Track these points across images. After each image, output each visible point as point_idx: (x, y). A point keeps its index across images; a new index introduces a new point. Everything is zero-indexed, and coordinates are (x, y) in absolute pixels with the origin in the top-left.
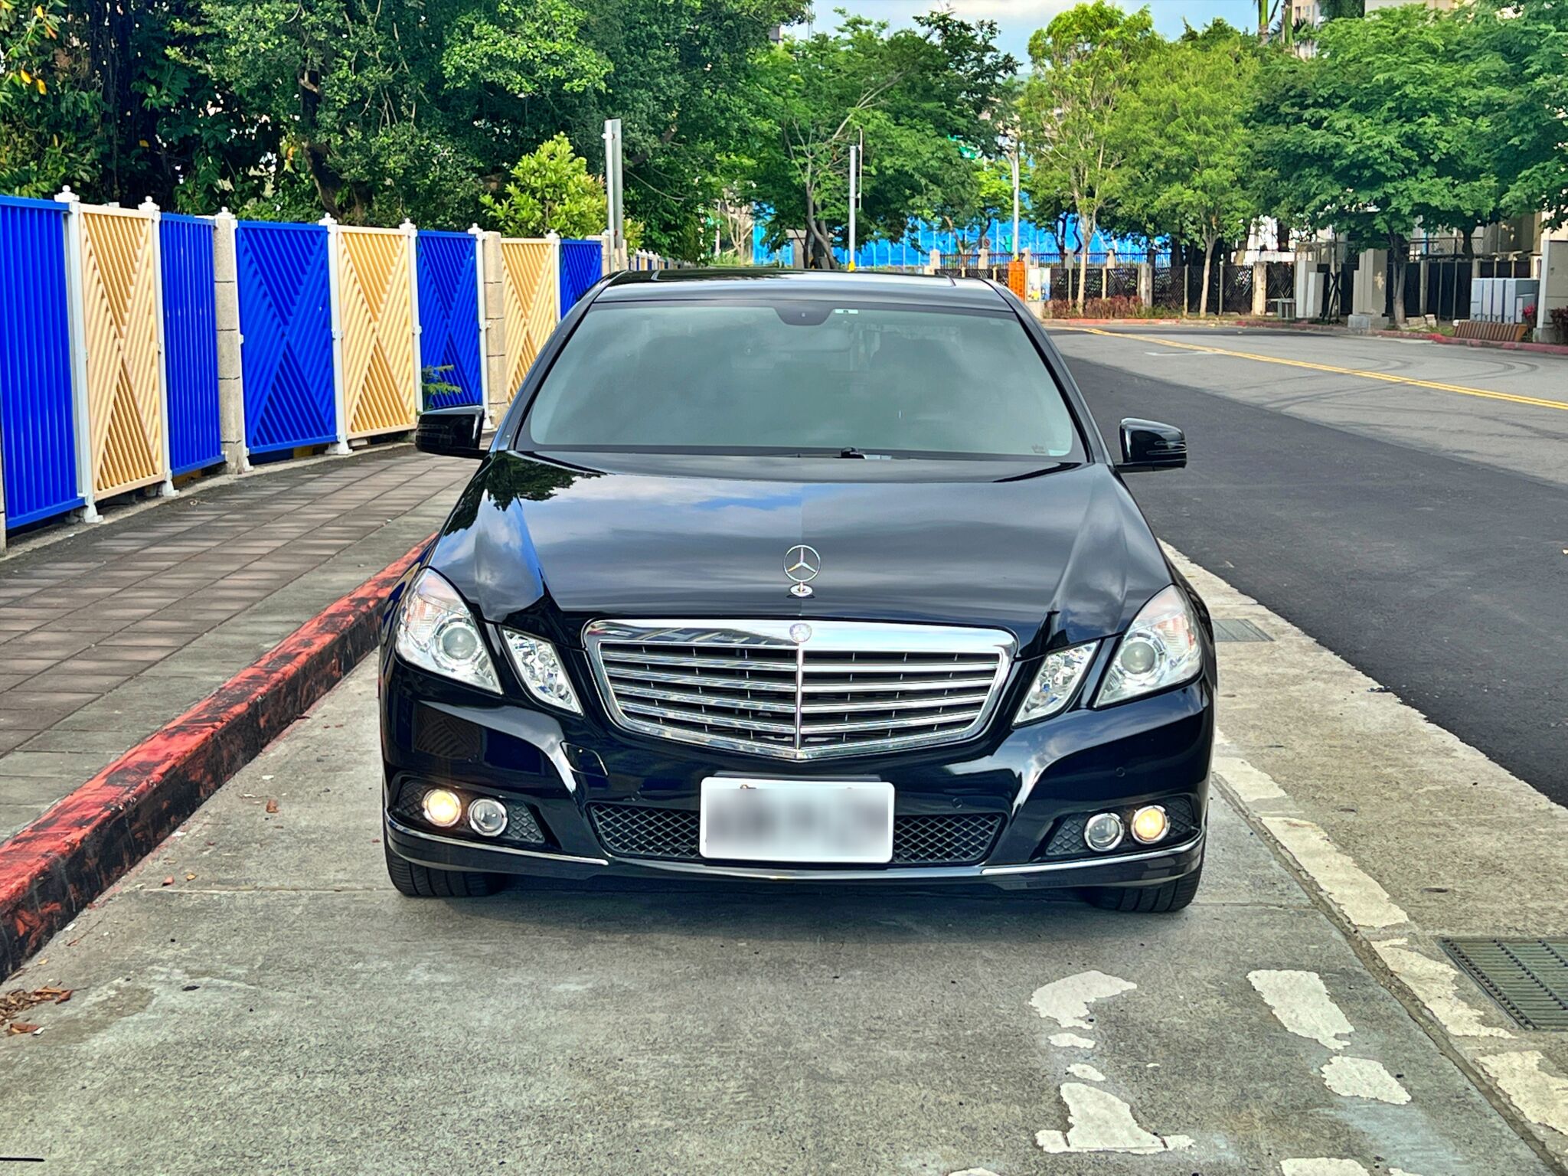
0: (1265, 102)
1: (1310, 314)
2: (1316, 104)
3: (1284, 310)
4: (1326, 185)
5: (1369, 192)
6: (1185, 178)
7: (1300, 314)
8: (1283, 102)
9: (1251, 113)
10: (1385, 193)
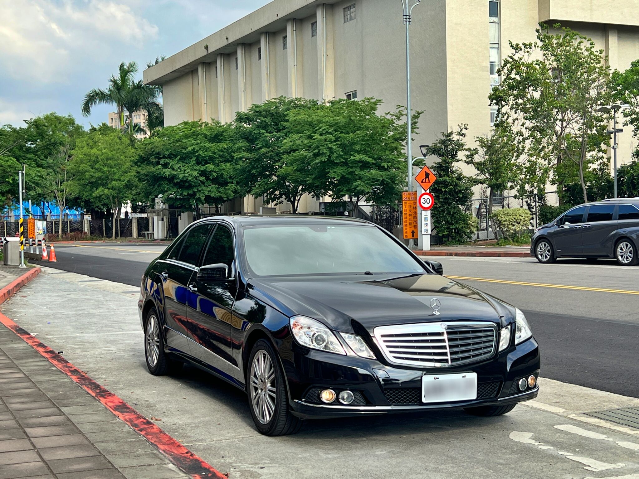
0: (143, 156)
1: (160, 237)
2: (164, 157)
3: (148, 236)
4: (171, 188)
5: (187, 191)
6: (104, 185)
7: (156, 237)
8: (151, 156)
9: (138, 160)
10: (193, 191)
